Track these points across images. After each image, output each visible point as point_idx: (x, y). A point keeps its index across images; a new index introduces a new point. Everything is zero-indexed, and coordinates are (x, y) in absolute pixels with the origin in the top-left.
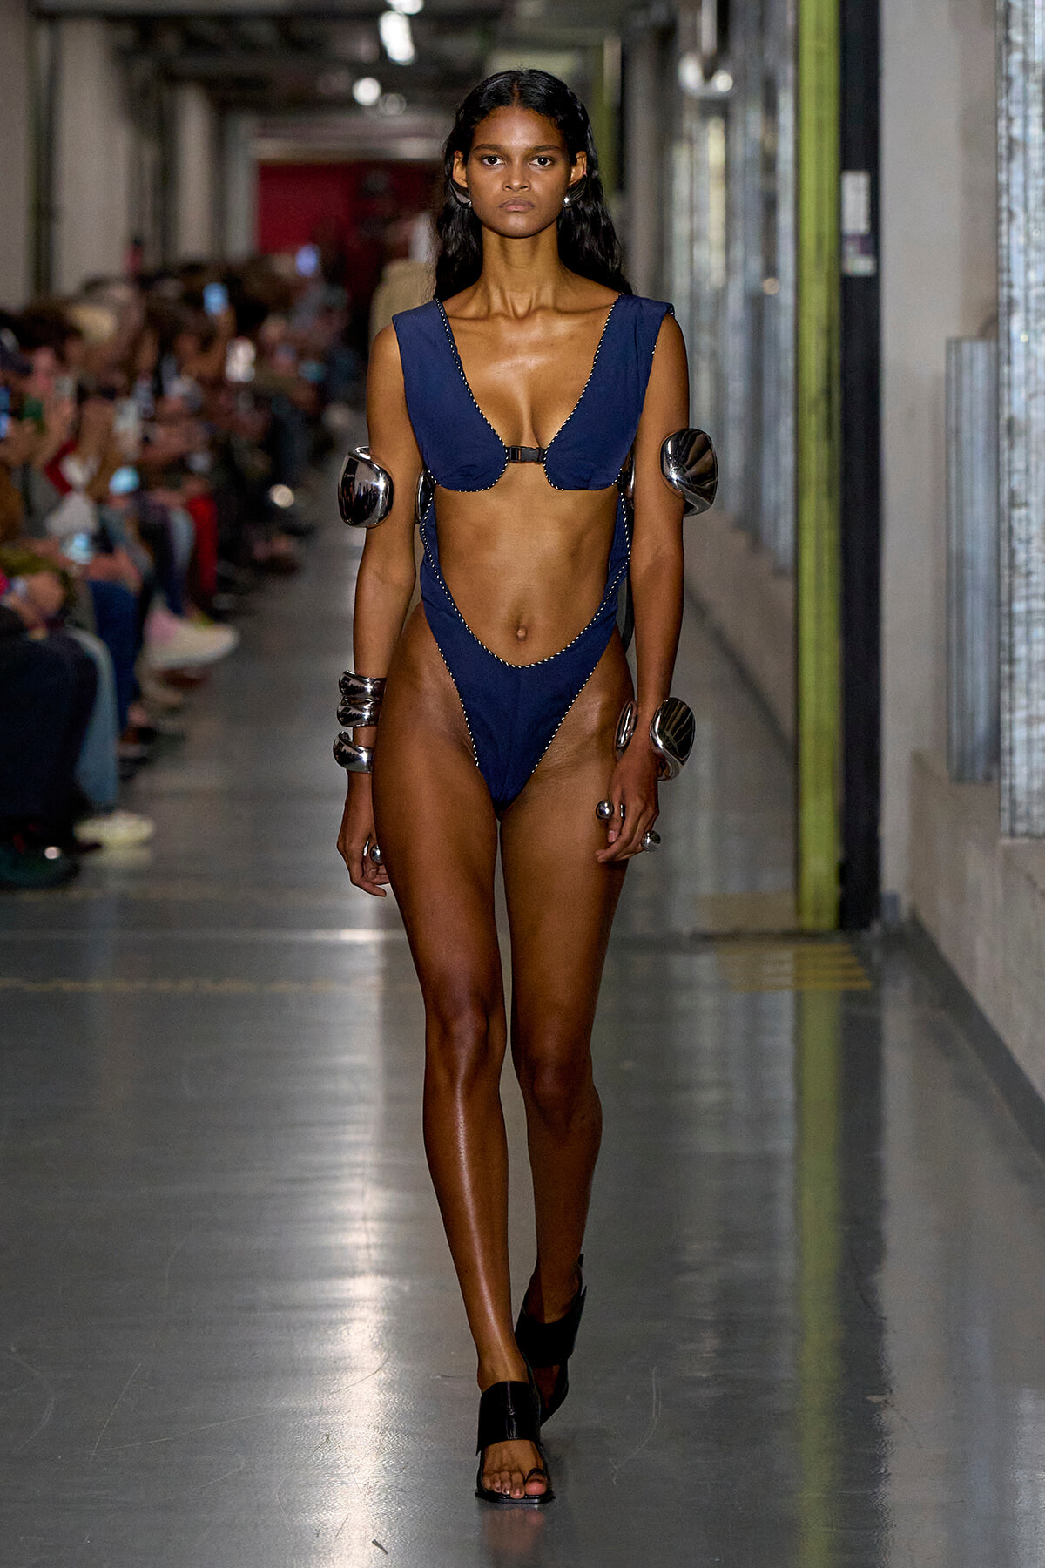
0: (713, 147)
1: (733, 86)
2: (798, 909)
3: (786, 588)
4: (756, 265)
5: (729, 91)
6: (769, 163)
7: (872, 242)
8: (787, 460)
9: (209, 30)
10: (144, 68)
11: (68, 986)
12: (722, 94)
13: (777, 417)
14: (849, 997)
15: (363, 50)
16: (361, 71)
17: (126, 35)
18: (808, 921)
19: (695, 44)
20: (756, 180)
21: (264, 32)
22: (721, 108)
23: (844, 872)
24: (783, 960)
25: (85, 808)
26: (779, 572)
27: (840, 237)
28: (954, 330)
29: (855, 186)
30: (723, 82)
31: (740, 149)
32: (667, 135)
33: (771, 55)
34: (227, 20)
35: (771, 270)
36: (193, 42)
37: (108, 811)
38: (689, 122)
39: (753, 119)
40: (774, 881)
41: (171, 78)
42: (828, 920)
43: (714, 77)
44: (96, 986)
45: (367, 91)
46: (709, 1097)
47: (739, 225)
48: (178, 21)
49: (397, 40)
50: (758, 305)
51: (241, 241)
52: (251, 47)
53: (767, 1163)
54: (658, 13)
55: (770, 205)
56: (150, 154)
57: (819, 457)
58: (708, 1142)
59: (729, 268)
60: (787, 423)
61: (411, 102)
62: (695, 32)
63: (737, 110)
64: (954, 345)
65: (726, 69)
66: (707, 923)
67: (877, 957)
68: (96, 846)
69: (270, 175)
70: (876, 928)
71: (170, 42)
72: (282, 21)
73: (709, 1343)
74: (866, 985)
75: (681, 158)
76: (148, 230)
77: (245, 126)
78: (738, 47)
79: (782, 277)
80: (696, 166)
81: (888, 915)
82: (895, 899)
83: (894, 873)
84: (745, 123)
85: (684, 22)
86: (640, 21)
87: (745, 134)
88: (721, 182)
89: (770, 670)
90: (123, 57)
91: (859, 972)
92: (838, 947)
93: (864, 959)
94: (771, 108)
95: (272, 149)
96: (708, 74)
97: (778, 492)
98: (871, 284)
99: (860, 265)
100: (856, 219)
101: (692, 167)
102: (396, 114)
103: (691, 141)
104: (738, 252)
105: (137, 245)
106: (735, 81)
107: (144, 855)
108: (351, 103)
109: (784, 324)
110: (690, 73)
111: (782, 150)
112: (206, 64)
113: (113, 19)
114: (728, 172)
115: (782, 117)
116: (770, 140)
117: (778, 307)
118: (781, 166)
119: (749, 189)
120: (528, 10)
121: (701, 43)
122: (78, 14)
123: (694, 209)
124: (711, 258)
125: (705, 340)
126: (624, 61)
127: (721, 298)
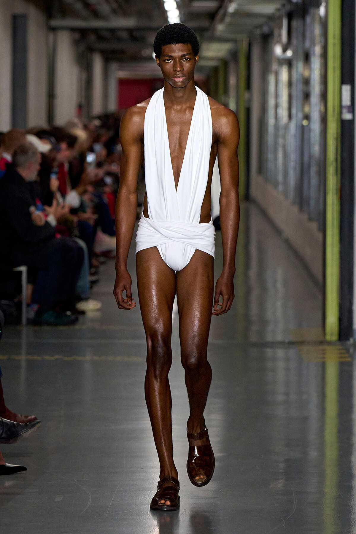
0: (284, 75)
2: (324, 334)
3: (314, 226)
4: (300, 116)
5: (292, 56)
6: (307, 82)
9: (106, 34)
10: (82, 47)
12: (288, 57)
13: (309, 169)
17: (77, 36)
18: (328, 338)
19: (280, 41)
20: (300, 86)
21: (124, 35)
22: (289, 63)
23: (340, 320)
30: (289, 53)
31: (295, 76)
32: (266, 71)
33: (307, 44)
34: (113, 31)
35: (307, 117)
36: (101, 38)
38: (275, 67)
39: (300, 67)
41: (91, 50)
42: (334, 337)
43: (287, 51)
47: (294, 102)
50: (303, 131)
52: (121, 39)
54: (266, 29)
55: (307, 96)
56: (84, 75)
57: (333, 181)
62: (280, 35)
63: (294, 63)
65: (291, 49)
67: (352, 350)
70: (351, 341)
71: (92, 38)
72: (130, 31)
74: (349, 359)
75: (272, 79)
78: (294, 41)
80: (278, 81)
81: (355, 336)
84: (297, 68)
85: (276, 32)
86: (258, 32)
87: (297, 71)
88: (287, 87)
90: (76, 43)
91: (347, 355)
92: (338, 347)
94: (307, 63)
96: (285, 50)
98: (352, 122)
99: (347, 117)
100: (346, 101)
101: (276, 82)
103: (277, 74)
104: (294, 111)
106: (294, 53)
110: (278, 50)
111: (312, 76)
112: (104, 46)
113: (73, 30)
114: (290, 84)
115: (313, 65)
116: (306, 73)
117: (310, 130)
118: (312, 82)
119: (298, 90)
120: (220, 28)
121: (282, 40)
122: (62, 28)
123: (277, 96)
124: (283, 113)
125: (281, 141)
126: (250, 45)
127: (287, 127)
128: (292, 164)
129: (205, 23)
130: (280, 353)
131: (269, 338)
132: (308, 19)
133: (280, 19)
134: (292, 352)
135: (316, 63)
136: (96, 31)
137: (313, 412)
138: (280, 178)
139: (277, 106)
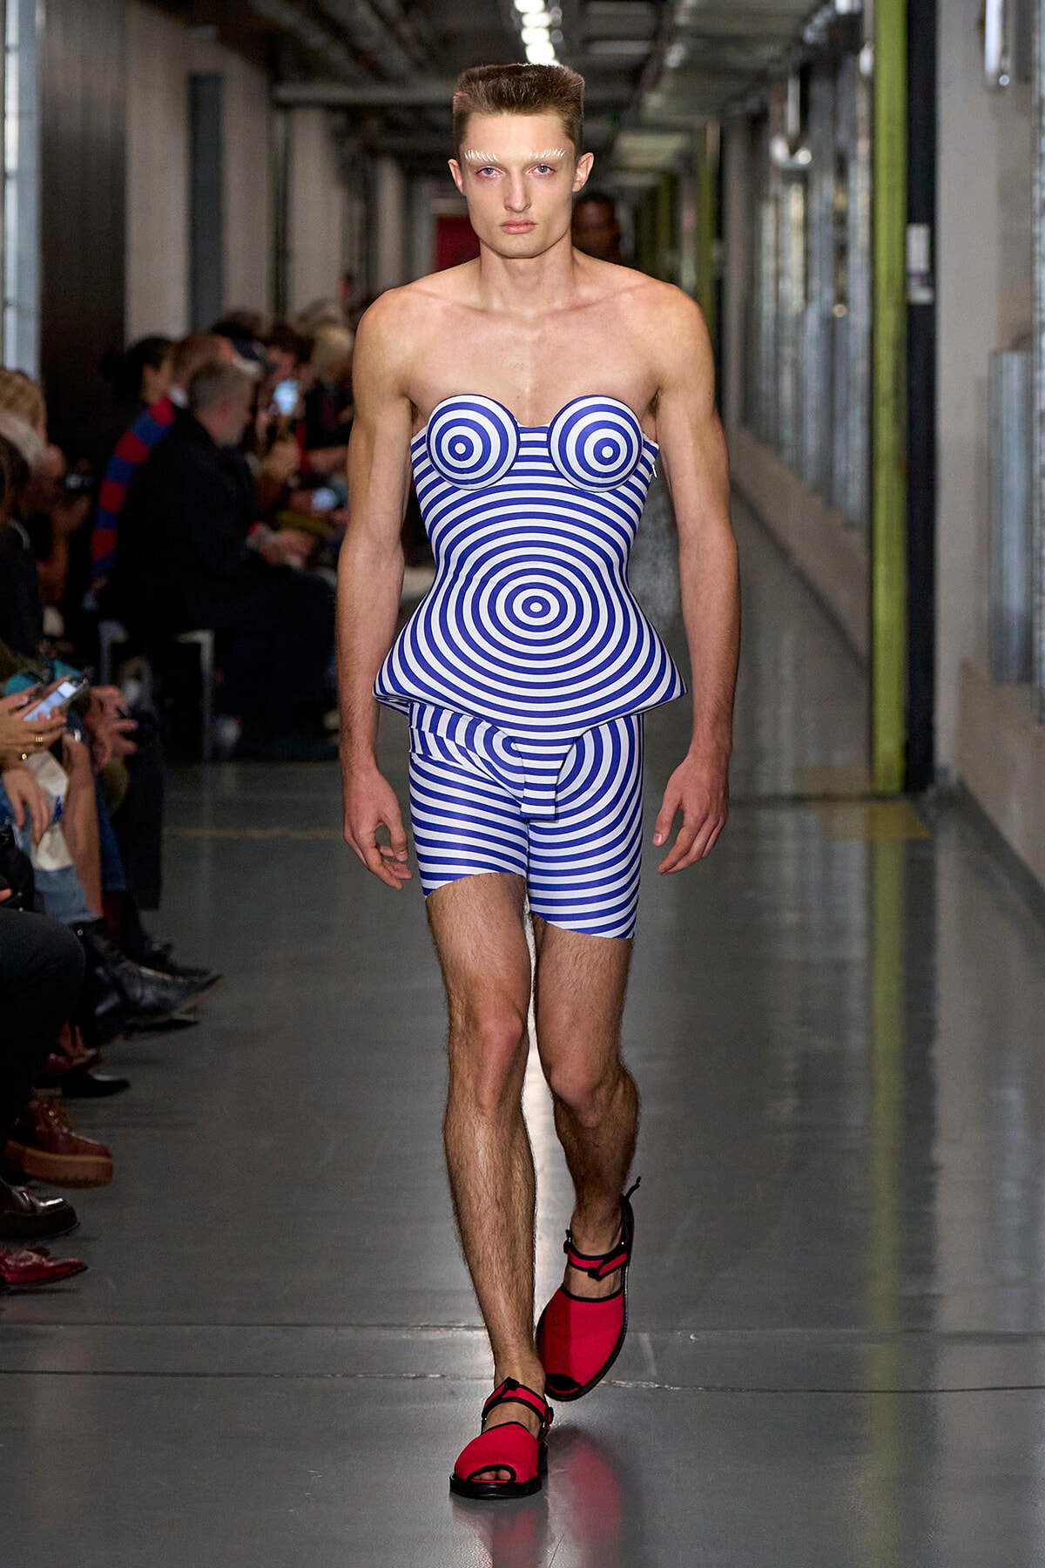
0: (794, 206)
1: (812, 160)
2: (872, 778)
3: (856, 540)
4: (829, 294)
5: (811, 162)
6: (841, 219)
7: (931, 277)
8: (858, 441)
9: (406, 117)
10: (353, 145)
11: (323, 834)
12: (802, 165)
13: (847, 409)
14: (914, 844)
17: (340, 120)
18: (881, 786)
19: (782, 130)
20: (828, 230)
22: (803, 178)
23: (908, 750)
24: (852, 820)
26: (849, 525)
27: (906, 275)
28: (994, 342)
29: (918, 235)
30: (804, 157)
31: (817, 207)
32: (757, 197)
33: (843, 136)
34: (419, 109)
35: (842, 298)
36: (392, 126)
38: (775, 186)
39: (826, 186)
40: (846, 757)
41: (373, 152)
42: (895, 785)
43: (797, 153)
46: (790, 917)
47: (816, 265)
50: (832, 328)
54: (752, 104)
55: (841, 251)
56: (357, 209)
58: (790, 951)
59: (807, 298)
60: (857, 415)
62: (783, 117)
63: (815, 178)
64: (994, 356)
65: (807, 147)
67: (932, 812)
69: (446, 226)
70: (931, 792)
71: (374, 125)
74: (925, 835)
75: (768, 214)
77: (425, 189)
78: (816, 130)
79: (851, 304)
80: (780, 219)
81: (940, 780)
82: (946, 771)
83: (945, 750)
84: (821, 190)
85: (774, 109)
86: (737, 110)
87: (821, 197)
88: (801, 233)
89: (844, 600)
90: (338, 137)
91: (919, 824)
92: (902, 806)
93: (924, 815)
94: (842, 170)
95: (446, 207)
96: (793, 150)
97: (849, 466)
98: (930, 310)
99: (921, 295)
100: (918, 262)
101: (778, 221)
103: (778, 202)
104: (815, 284)
106: (813, 155)
110: (779, 150)
111: (851, 208)
112: (400, 142)
113: (331, 108)
114: (807, 225)
115: (852, 183)
116: (840, 201)
117: (848, 326)
118: (851, 221)
119: (823, 237)
120: (654, 102)
121: (787, 128)
122: (305, 104)
123: (778, 252)
124: (793, 289)
125: (788, 351)
126: (723, 140)
127: (800, 320)
128: (812, 402)
129: (621, 91)
130: (787, 820)
131: (765, 787)
132: (844, 82)
133: (783, 80)
134: (812, 817)
135: (859, 179)
136: (380, 110)
137: (856, 950)
138: (788, 434)
139: (779, 274)
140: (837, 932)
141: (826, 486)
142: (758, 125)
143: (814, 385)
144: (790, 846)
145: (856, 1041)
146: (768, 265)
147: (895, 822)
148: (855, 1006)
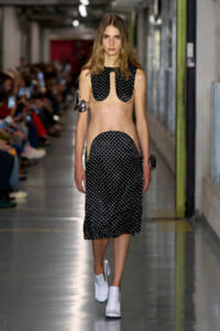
0: (157, 37)
2: (176, 213)
3: (173, 140)
4: (167, 64)
5: (161, 23)
6: (170, 41)
7: (194, 59)
9: (39, 9)
10: (23, 18)
12: (159, 24)
13: (171, 100)
14: (188, 233)
15: (75, 14)
16: (74, 19)
17: (19, 10)
18: (178, 216)
20: (167, 44)
21: (52, 9)
22: (159, 28)
23: (186, 205)
24: (172, 224)
25: (12, 190)
26: (172, 136)
27: (187, 58)
28: (213, 79)
29: (190, 46)
30: (159, 21)
31: (164, 38)
32: (146, 34)
33: (171, 15)
34: (44, 7)
35: (170, 65)
36: (36, 12)
37: (17, 191)
38: (152, 31)
39: (167, 30)
40: (170, 206)
41: (30, 20)
42: (182, 215)
44: (14, 230)
45: (76, 23)
46: (155, 255)
47: (163, 55)
48: (32, 7)
49: (83, 11)
50: (168, 74)
51: (47, 59)
52: (49, 13)
53: (169, 270)
54: (145, 5)
55: (170, 50)
56: (25, 38)
57: (181, 109)
58: (155, 265)
59: (161, 65)
61: (87, 26)
62: (153, 9)
63: (163, 28)
64: (213, 83)
65: (160, 18)
66: (155, 216)
67: (194, 223)
68: (14, 199)
69: (53, 43)
70: (194, 218)
71: (29, 12)
72: (57, 7)
73: (155, 310)
75: (150, 39)
76: (25, 56)
77: (47, 31)
78: (163, 13)
80: (153, 42)
81: (196, 214)
82: (198, 211)
83: (198, 204)
84: (165, 32)
85: (151, 7)
86: (140, 7)
87: (165, 34)
88: (159, 45)
89: (170, 158)
90: (18, 16)
92: (185, 221)
93: (191, 224)
94: (171, 27)
95: (54, 37)
96: (156, 19)
97: (171, 117)
98: (194, 69)
99: (191, 64)
100: (190, 54)
102: (83, 29)
103: (153, 36)
104: (163, 61)
105: (22, 60)
106: (162, 21)
107: (25, 201)
108: (72, 26)
109: (173, 78)
110: (152, 19)
111: (172, 37)
113: (16, 6)
114: (161, 42)
115: (173, 29)
116: (170, 35)
118: (173, 41)
119: (165, 46)
121: (154, 12)
122: (8, 5)
123: (153, 51)
124: (156, 63)
125: (155, 82)
126: (137, 17)
127: (158, 72)
130: (154, 226)
138: (155, 107)
139: (152, 58)
140: (167, 260)
141: (165, 123)
142: (146, 12)
143: (162, 92)
144: (155, 233)
145: (172, 292)
146: (149, 55)
147: (183, 226)
148: (172, 281)
